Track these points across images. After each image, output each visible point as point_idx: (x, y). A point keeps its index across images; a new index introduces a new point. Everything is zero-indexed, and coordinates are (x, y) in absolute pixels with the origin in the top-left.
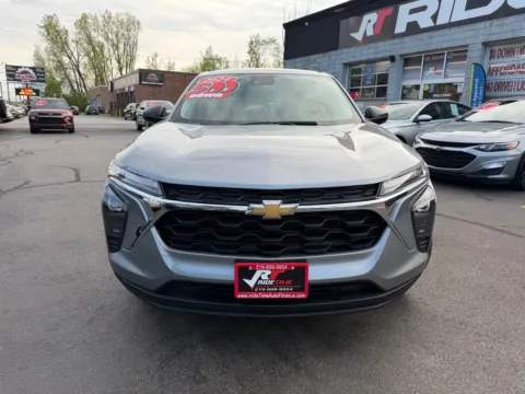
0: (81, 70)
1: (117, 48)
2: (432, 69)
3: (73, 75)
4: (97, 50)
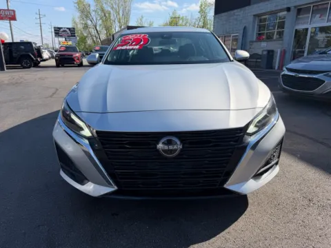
0: (98, 28)
1: (119, 14)
2: (318, 16)
3: (93, 32)
4: (107, 15)
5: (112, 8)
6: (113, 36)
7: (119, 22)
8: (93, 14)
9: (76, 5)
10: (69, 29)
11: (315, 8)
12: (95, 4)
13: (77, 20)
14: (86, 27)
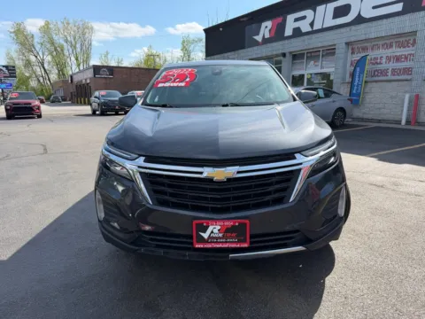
0: (46, 66)
2: (312, 62)
3: (39, 71)
4: (59, 49)
5: (66, 41)
6: (71, 77)
7: (77, 59)
8: (38, 47)
9: (13, 35)
10: (6, 67)
11: (309, 55)
12: (40, 35)
13: (15, 55)
14: (28, 64)
